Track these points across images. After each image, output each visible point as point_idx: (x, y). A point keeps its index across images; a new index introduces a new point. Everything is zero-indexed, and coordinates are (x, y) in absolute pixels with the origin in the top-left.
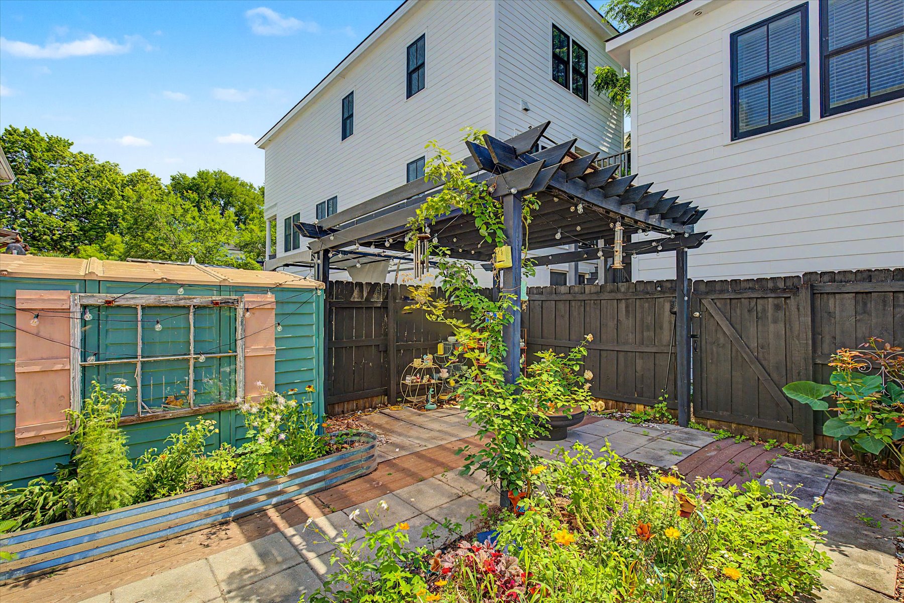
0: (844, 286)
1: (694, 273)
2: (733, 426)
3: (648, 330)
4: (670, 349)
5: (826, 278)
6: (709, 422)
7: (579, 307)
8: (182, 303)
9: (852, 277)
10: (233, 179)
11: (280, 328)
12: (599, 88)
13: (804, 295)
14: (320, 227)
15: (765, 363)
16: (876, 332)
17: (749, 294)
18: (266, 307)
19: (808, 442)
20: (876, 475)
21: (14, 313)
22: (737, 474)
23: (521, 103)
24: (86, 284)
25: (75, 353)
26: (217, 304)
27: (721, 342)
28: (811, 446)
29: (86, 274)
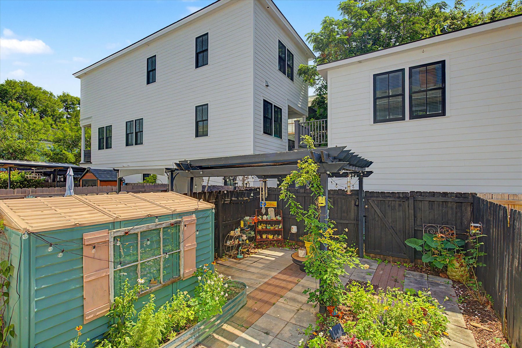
0: (425, 198)
1: (365, 188)
2: (382, 256)
3: (344, 213)
4: (355, 222)
5: (418, 194)
6: (371, 255)
7: (310, 199)
8: (158, 227)
9: (428, 195)
10: (36, 88)
11: (197, 233)
12: (300, 74)
13: (411, 201)
14: (191, 165)
15: (395, 229)
16: (436, 217)
17: (388, 199)
18: (193, 222)
19: (412, 262)
20: (439, 276)
21: (82, 248)
22: (396, 282)
23: (265, 82)
24: (114, 224)
25: (111, 265)
26: (173, 225)
27: (377, 219)
28: (413, 264)
29: (115, 219)
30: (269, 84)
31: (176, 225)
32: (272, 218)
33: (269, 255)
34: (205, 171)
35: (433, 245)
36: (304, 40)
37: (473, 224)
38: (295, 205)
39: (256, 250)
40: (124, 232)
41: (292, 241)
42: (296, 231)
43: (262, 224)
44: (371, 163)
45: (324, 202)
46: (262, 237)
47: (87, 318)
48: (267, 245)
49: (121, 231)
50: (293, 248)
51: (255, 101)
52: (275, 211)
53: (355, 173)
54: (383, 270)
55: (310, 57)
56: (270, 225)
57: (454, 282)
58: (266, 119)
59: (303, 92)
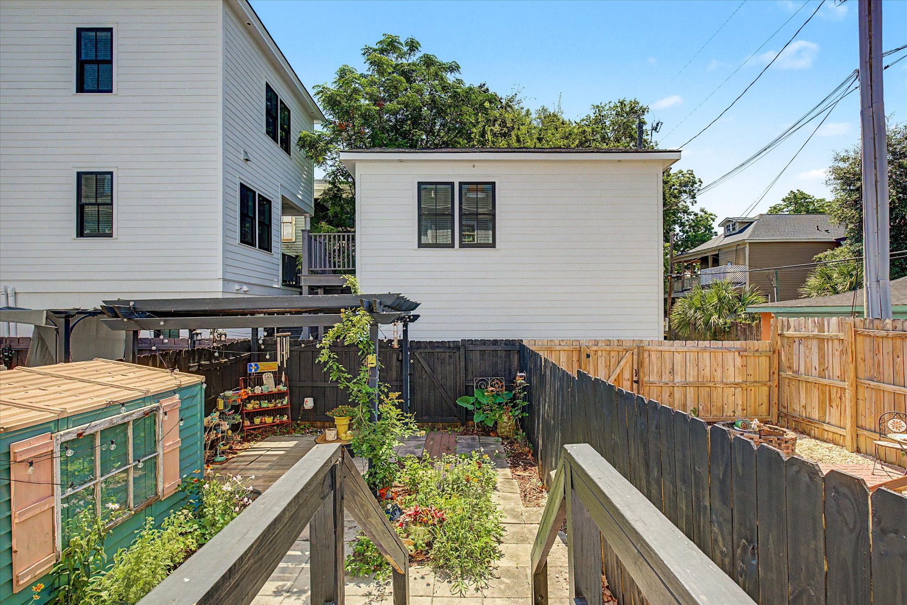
0: (476, 347)
1: (411, 337)
2: (430, 424)
3: (383, 372)
4: (397, 383)
5: (469, 342)
8: (126, 420)
9: (479, 343)
11: (182, 423)
12: (302, 146)
13: (462, 351)
14: (135, 308)
15: (445, 387)
16: (487, 369)
17: (438, 350)
18: (175, 408)
19: (463, 425)
20: (490, 436)
21: (9, 468)
22: (448, 450)
23: (242, 152)
24: (59, 423)
25: (57, 489)
26: (147, 414)
27: (424, 377)
28: (465, 427)
29: (59, 414)
30: (251, 158)
31: (153, 413)
32: (270, 390)
33: (271, 448)
34: (168, 320)
35: (484, 401)
36: (312, 94)
37: (519, 374)
38: (338, 367)
39: (246, 445)
40: (76, 434)
41: (304, 422)
42: (312, 405)
43: (252, 401)
44: (418, 305)
45: (374, 361)
46: (252, 423)
47: (21, 583)
48: (261, 434)
49: (70, 432)
50: (308, 433)
51: (225, 186)
52: (275, 377)
53: (401, 319)
54: (433, 439)
55: (317, 119)
56: (267, 401)
57: (503, 439)
58: (246, 216)
59: (305, 174)
